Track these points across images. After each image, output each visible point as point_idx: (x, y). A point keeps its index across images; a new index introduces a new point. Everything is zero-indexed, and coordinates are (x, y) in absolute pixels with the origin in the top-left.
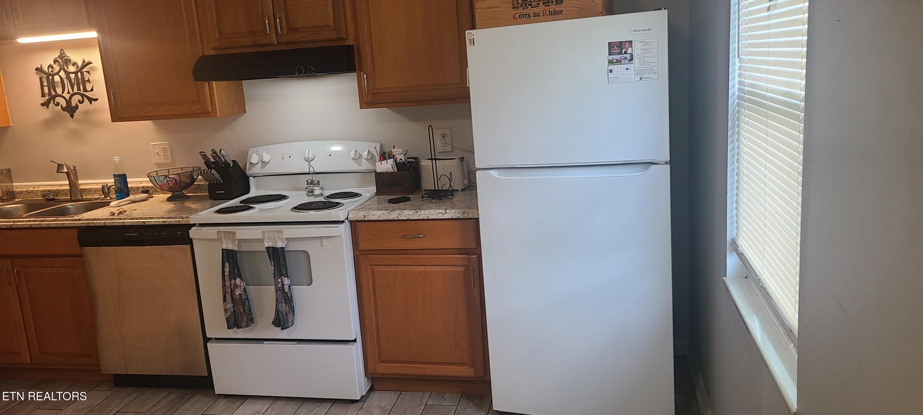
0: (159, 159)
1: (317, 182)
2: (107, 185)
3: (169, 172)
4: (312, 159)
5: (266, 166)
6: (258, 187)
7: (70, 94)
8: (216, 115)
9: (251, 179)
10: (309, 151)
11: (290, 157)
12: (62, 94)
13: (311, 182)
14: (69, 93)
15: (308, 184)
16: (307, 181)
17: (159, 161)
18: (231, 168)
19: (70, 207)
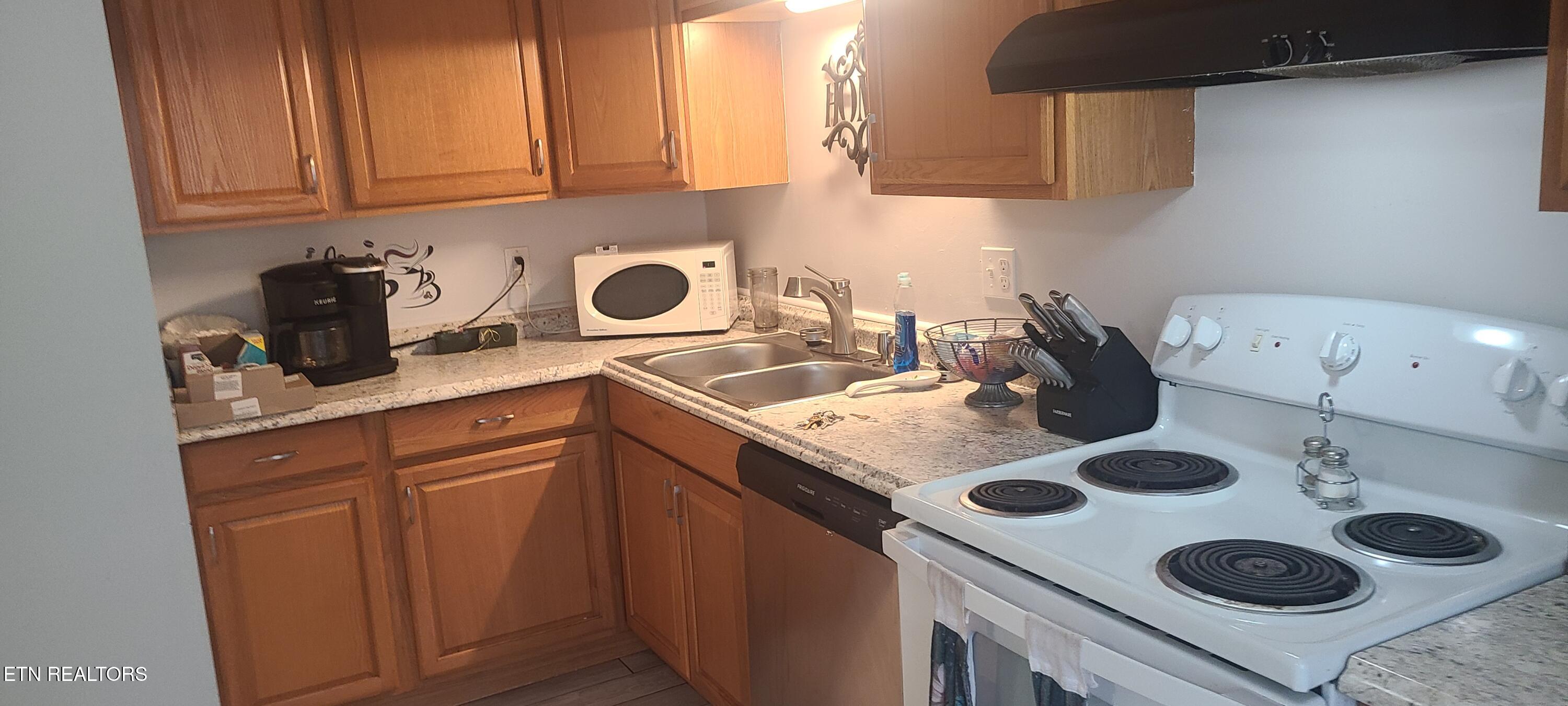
0: (992, 287)
1: (1337, 457)
2: (887, 334)
3: (995, 326)
4: (1344, 367)
5: (1202, 359)
6: (1179, 416)
7: (861, 122)
8: (1063, 197)
9: (1164, 387)
10: (1338, 337)
11: (1277, 345)
12: (852, 121)
13: (1320, 448)
14: (860, 119)
15: (1307, 452)
16: (1306, 443)
17: (991, 294)
18: (1098, 349)
19: (815, 368)
